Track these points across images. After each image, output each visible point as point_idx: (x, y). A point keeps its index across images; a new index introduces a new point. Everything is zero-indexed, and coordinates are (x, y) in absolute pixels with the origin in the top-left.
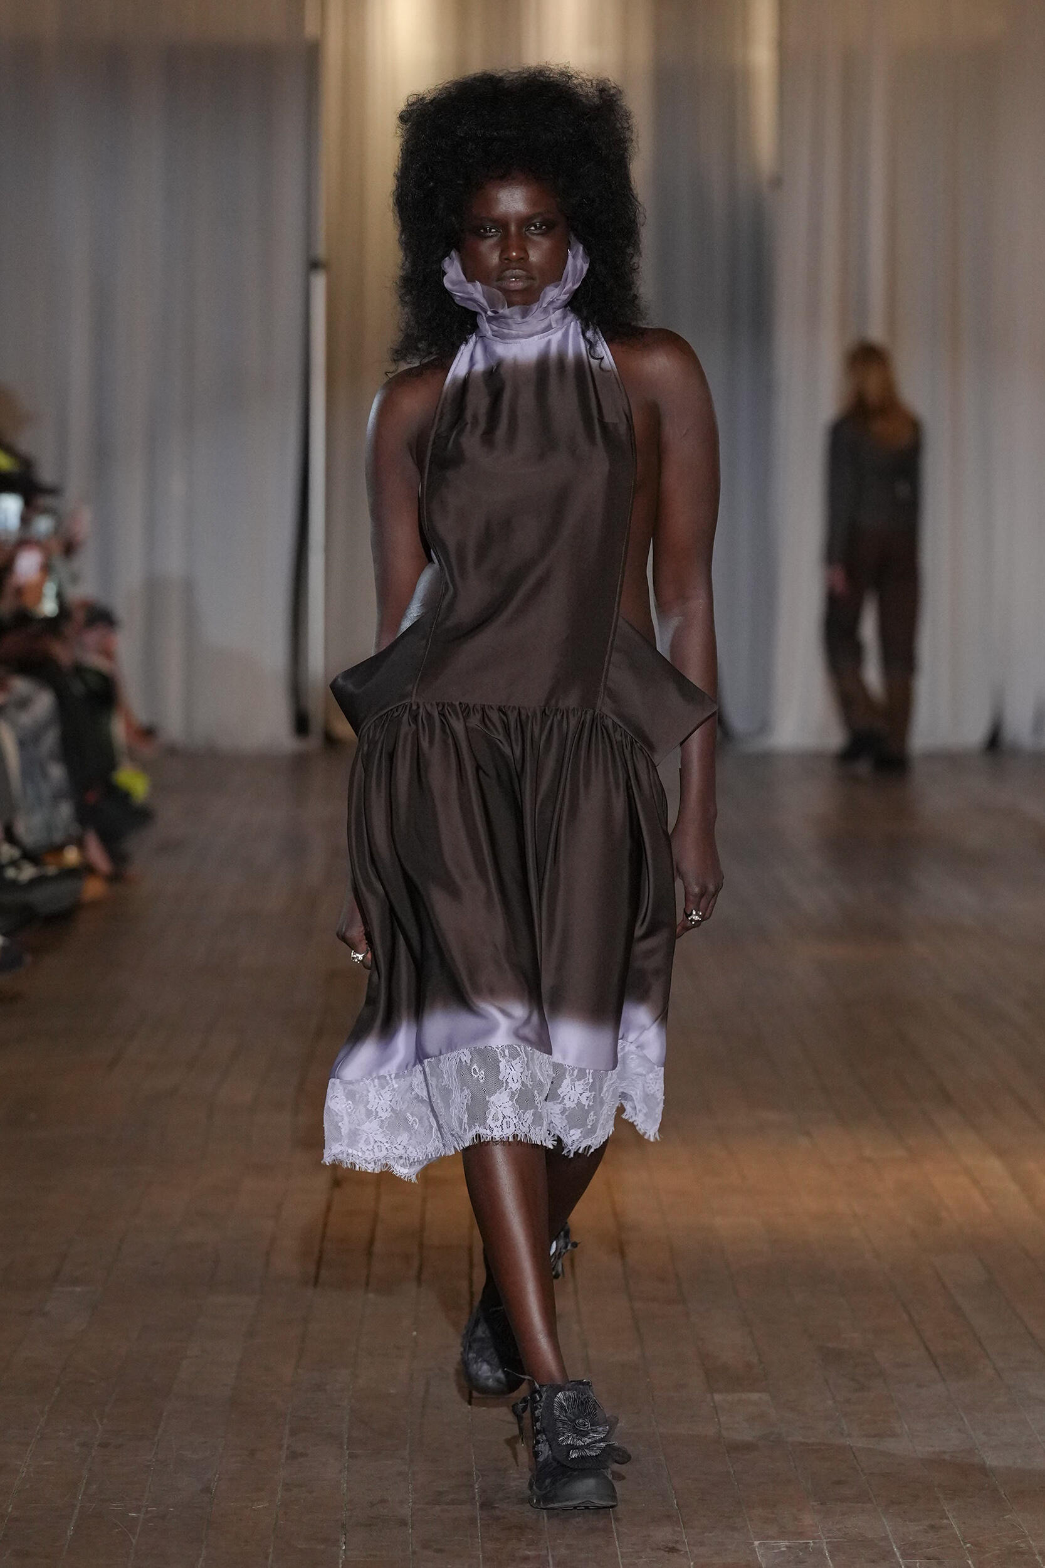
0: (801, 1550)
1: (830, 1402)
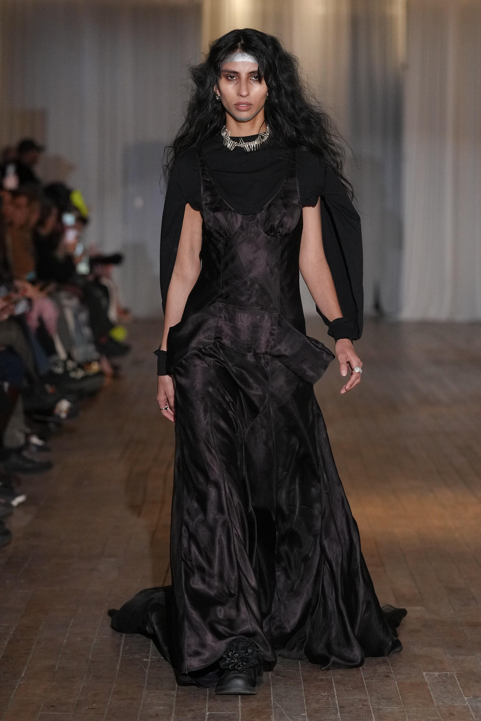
0: (444, 677)
1: (452, 611)
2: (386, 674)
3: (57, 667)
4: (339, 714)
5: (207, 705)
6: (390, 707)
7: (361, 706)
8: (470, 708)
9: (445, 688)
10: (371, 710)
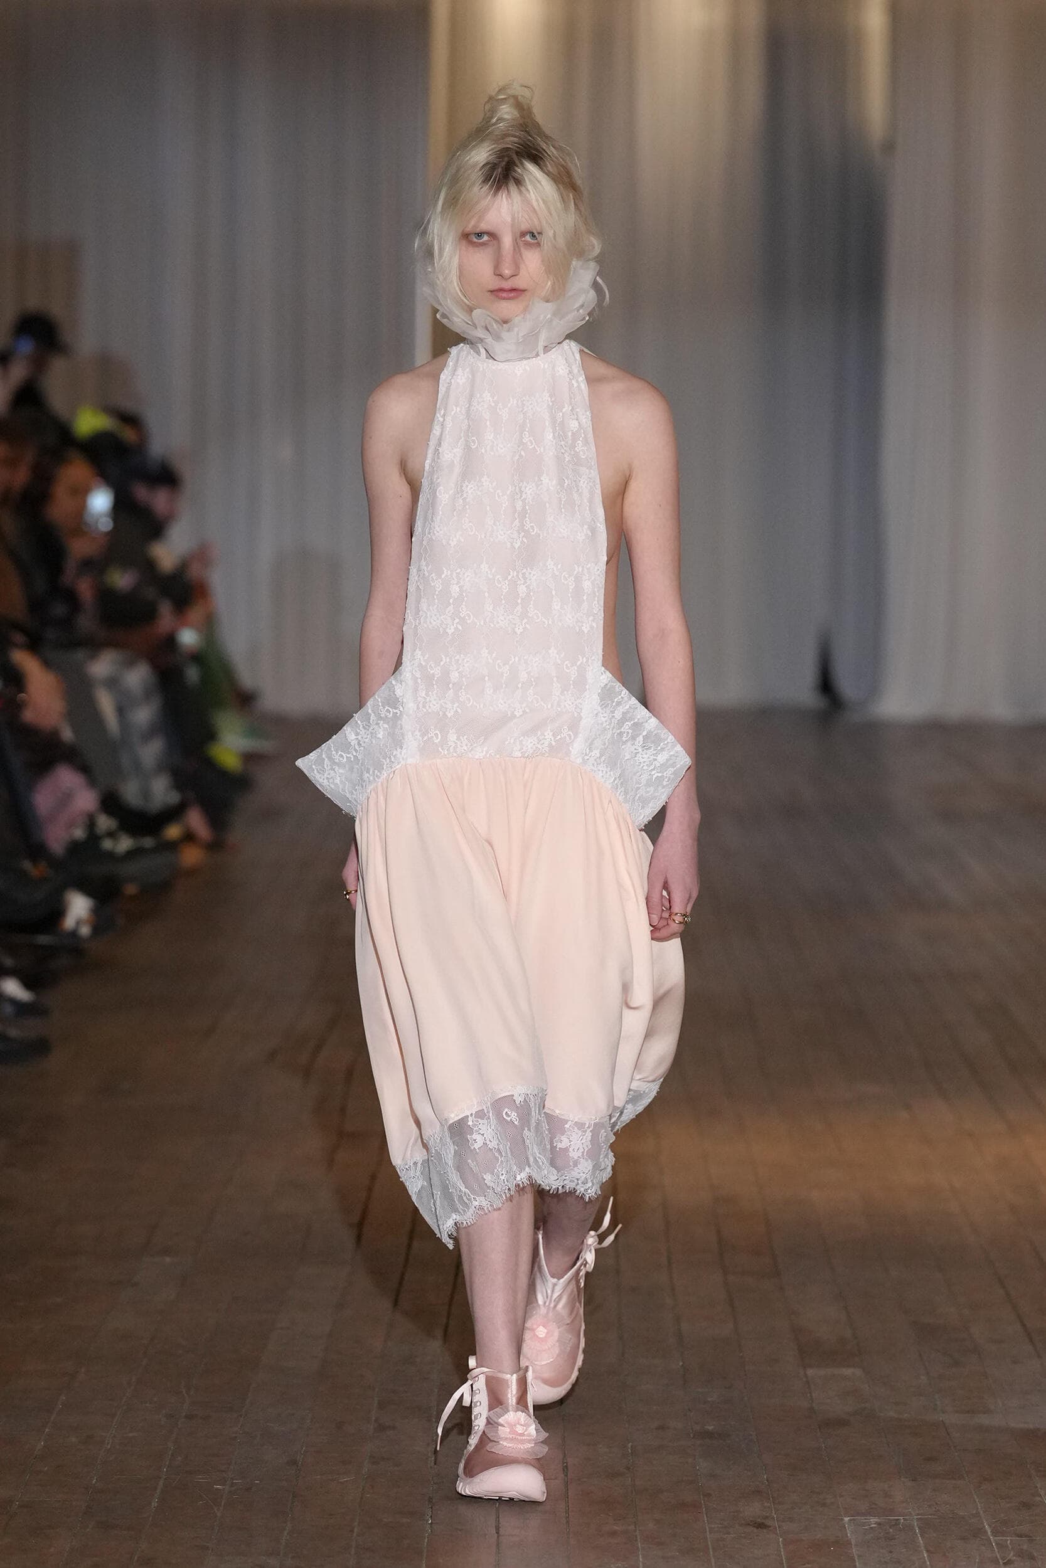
0: (890, 1528)
2: (759, 1521)
3: (17, 1503)
9: (891, 1552)
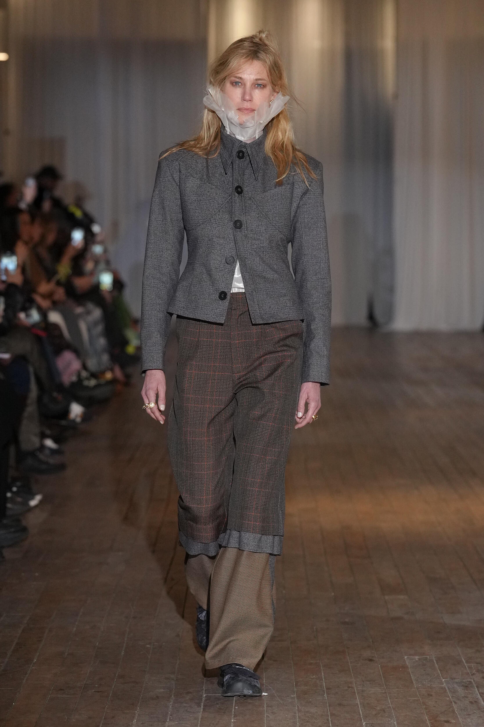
0: (424, 660)
1: (433, 599)
2: (370, 658)
3: (67, 653)
4: (325, 695)
5: (204, 688)
6: (374, 688)
7: (346, 688)
8: (447, 689)
9: (425, 670)
10: (356, 691)
